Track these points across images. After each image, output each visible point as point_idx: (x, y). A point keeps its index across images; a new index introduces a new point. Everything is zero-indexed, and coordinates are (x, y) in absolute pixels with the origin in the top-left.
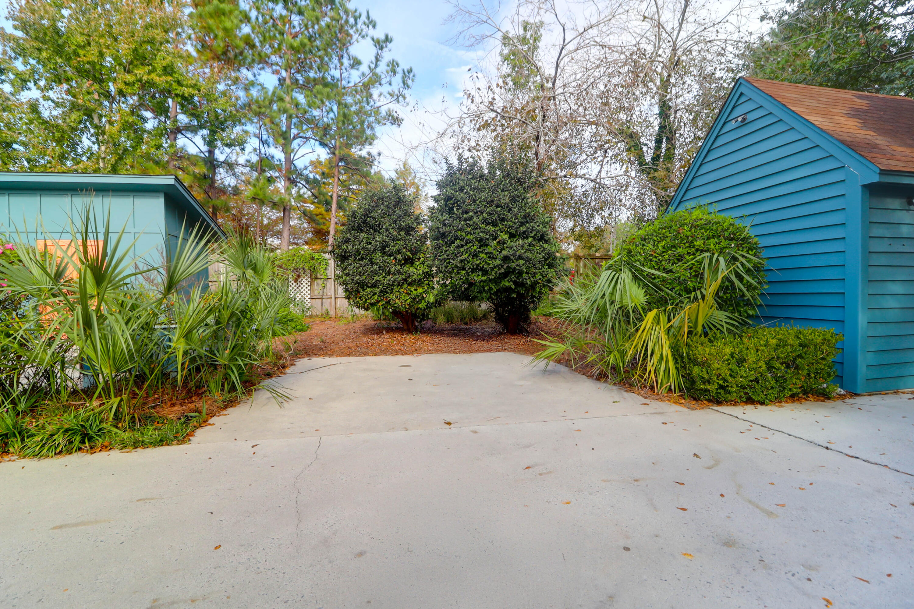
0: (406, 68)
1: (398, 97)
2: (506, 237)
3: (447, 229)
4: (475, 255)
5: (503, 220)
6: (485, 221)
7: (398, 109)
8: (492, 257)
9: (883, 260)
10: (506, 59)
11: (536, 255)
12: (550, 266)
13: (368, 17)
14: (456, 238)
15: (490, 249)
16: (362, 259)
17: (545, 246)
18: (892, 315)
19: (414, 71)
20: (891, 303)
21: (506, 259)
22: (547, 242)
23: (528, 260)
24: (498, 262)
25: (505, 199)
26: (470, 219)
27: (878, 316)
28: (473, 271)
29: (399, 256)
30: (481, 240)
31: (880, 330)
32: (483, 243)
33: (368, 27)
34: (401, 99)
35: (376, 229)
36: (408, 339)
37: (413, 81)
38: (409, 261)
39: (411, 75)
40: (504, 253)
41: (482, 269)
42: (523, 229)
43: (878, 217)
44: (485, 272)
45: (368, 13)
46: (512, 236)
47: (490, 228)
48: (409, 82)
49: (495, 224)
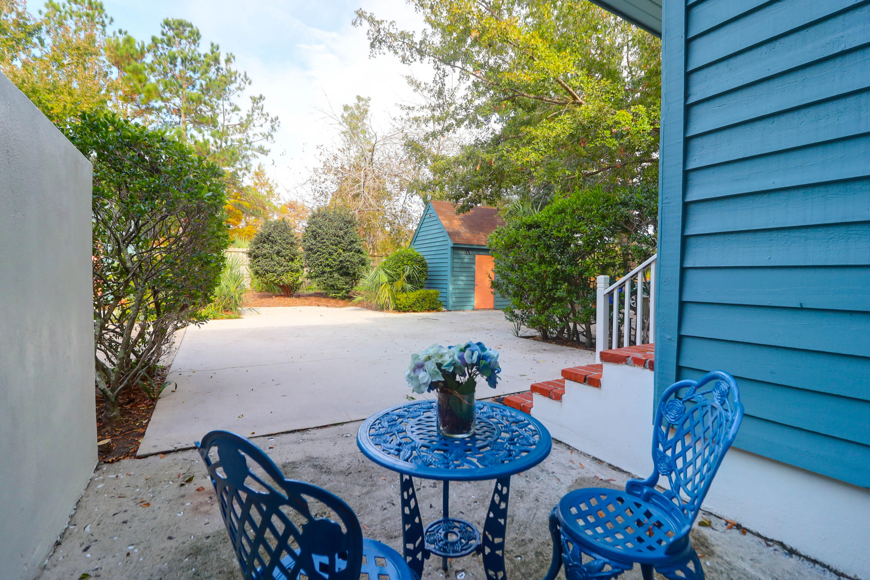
0: (274, 117)
1: (267, 136)
2: (341, 251)
3: (314, 247)
4: (327, 259)
5: (340, 243)
6: (332, 244)
7: (267, 145)
8: (335, 260)
9: (458, 269)
10: (345, 120)
11: (356, 260)
12: (363, 264)
13: (245, 76)
14: (318, 251)
15: (333, 257)
16: (267, 258)
17: (361, 255)
18: (461, 287)
19: (279, 119)
20: (461, 283)
21: (341, 261)
22: (362, 253)
23: (351, 262)
24: (337, 263)
25: (341, 233)
26: (325, 242)
27: (456, 286)
28: (325, 266)
29: (287, 258)
30: (330, 253)
31: (457, 291)
32: (330, 254)
33: (245, 83)
34: (269, 138)
35: (274, 242)
36: (288, 300)
37: (278, 126)
38: (292, 260)
39: (277, 121)
40: (340, 259)
41: (329, 266)
42: (349, 247)
43: (456, 256)
44: (331, 267)
45: (245, 73)
46: (344, 250)
47: (334, 247)
48: (276, 127)
49: (336, 245)
